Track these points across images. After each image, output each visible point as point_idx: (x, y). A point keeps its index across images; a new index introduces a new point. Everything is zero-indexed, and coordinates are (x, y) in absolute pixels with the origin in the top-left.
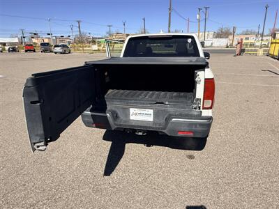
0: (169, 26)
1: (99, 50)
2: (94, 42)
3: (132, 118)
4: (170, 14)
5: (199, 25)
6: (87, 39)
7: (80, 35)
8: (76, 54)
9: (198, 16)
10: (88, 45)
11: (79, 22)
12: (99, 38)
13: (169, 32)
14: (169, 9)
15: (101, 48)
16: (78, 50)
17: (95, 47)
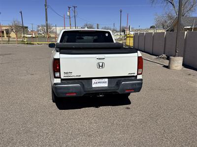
0: (47, 20)
3: (94, 86)
4: (46, 9)
5: (70, 21)
9: (68, 13)
14: (45, 5)
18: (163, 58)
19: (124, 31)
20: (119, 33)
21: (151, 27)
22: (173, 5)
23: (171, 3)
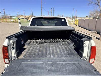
0: (42, 13)
1: (13, 21)
2: (11, 18)
4: (42, 9)
5: (52, 14)
6: (8, 17)
7: (5, 15)
8: (3, 23)
9: (51, 11)
10: (9, 19)
11: (4, 10)
12: (13, 17)
13: (42, 16)
14: (41, 7)
15: (14, 21)
16: (4, 21)
17: (12, 20)
18: (95, 33)
19: (74, 18)
20: (72, 19)
21: (86, 17)
22: (99, 6)
23: (98, 5)
